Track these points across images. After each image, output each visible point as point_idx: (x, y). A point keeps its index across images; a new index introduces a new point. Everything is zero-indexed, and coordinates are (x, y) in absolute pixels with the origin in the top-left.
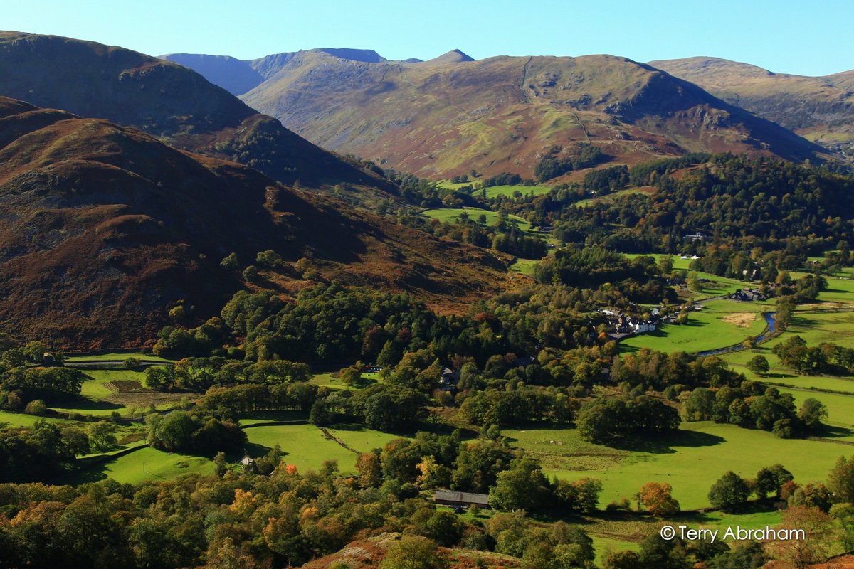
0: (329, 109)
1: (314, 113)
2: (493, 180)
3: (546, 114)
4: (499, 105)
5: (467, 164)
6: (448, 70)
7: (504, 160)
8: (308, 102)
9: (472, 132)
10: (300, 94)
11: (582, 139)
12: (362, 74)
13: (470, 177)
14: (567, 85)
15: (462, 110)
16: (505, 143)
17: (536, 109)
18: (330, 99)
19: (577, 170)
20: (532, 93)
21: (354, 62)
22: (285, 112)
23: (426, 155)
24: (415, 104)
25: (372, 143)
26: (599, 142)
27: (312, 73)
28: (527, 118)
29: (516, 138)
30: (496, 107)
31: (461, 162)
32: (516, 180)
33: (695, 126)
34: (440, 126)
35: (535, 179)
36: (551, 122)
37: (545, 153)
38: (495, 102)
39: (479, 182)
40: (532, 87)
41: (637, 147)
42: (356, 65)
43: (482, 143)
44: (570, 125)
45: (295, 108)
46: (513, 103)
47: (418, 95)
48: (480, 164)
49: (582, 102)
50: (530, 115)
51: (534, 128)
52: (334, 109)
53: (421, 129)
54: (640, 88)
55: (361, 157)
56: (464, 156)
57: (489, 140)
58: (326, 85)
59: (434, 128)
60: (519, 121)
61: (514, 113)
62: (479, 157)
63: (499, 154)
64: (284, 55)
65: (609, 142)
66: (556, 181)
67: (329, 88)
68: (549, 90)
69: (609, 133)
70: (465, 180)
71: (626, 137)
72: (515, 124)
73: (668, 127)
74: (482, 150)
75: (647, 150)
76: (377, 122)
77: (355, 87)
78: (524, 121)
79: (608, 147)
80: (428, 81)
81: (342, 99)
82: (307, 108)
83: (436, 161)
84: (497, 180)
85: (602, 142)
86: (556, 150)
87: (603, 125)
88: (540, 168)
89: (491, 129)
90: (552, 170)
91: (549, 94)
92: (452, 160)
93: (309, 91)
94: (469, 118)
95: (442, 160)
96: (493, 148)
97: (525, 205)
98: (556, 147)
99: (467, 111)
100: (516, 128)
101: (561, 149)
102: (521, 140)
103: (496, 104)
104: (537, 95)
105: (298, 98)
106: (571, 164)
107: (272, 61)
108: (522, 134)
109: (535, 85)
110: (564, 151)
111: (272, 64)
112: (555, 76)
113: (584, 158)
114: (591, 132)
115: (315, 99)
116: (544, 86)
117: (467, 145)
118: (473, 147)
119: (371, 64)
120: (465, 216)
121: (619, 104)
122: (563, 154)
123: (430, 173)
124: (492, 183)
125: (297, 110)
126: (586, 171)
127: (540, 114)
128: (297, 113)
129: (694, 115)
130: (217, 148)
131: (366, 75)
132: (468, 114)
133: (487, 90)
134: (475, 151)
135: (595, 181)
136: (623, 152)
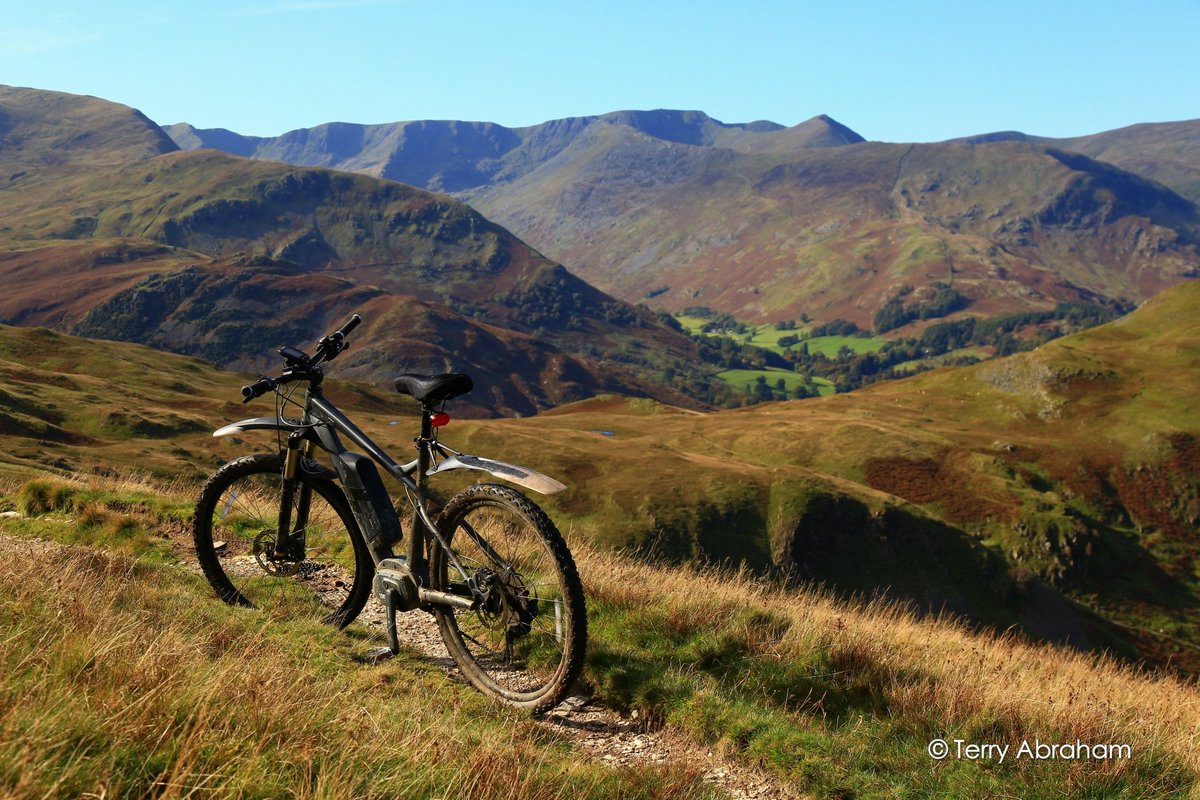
0: (631, 211)
1: (610, 218)
2: (824, 328)
3: (908, 239)
4: (855, 220)
5: (797, 305)
6: (797, 161)
7: (843, 302)
8: (603, 201)
9: (811, 260)
10: (591, 189)
11: (943, 277)
12: (679, 161)
13: (799, 323)
14: (954, 189)
15: (806, 225)
16: (850, 278)
17: (899, 229)
18: (633, 198)
19: (924, 320)
20: (902, 205)
21: (669, 144)
22: (569, 214)
23: (751, 289)
24: (746, 211)
25: (686, 265)
26: (963, 281)
27: (609, 158)
28: (885, 243)
29: (863, 272)
30: (851, 223)
31: (791, 301)
32: (851, 330)
33: (1125, 251)
34: (774, 247)
35: (873, 329)
36: (910, 253)
37: (893, 295)
38: (850, 216)
39: (807, 330)
40: (904, 192)
41: (1009, 290)
42: (672, 147)
43: (821, 278)
44: (934, 256)
45: (584, 209)
46: (874, 217)
47: (752, 197)
48: (814, 306)
49: (969, 216)
50: (890, 238)
51: (888, 258)
52: (637, 212)
53: (750, 249)
54: (1054, 196)
55: (669, 285)
56: (796, 293)
57: (831, 273)
58: (626, 176)
59: (767, 249)
60: (872, 247)
61: (870, 235)
62: (815, 296)
63: (840, 293)
64: (571, 121)
65: (975, 283)
66: (896, 333)
67: (632, 181)
68: (928, 196)
69: (981, 269)
70: (792, 326)
71: (1002, 273)
72: (867, 251)
73: (1086, 253)
74: (820, 286)
75: (1021, 294)
76: (694, 237)
77: (669, 181)
78: (879, 247)
79: (972, 289)
80: (768, 177)
81: (649, 198)
82: (600, 209)
83: (763, 298)
84: (828, 329)
85: (967, 282)
86: (907, 291)
87: (977, 257)
88: (881, 315)
89: (835, 256)
90: (893, 320)
91: (927, 203)
92: (781, 297)
93: (604, 185)
94: (812, 237)
95: (770, 296)
96: (833, 284)
97: (839, 366)
98: (907, 288)
99: (812, 227)
100: (866, 257)
101: (912, 290)
102: (870, 274)
103: (851, 219)
104: (908, 206)
105: (589, 194)
106: (918, 314)
107: (553, 130)
108: (874, 264)
109: (910, 190)
110: (916, 293)
111: (553, 134)
112: (940, 175)
113: (935, 305)
114: (958, 267)
115: (611, 197)
116: (922, 191)
117: (803, 278)
118: (809, 282)
119: (691, 147)
120: (762, 380)
121: (1020, 220)
122: (914, 298)
123: (753, 313)
124: (821, 332)
125: (587, 212)
126: (934, 321)
127: (901, 237)
128: (586, 217)
129: (1125, 235)
130: (496, 299)
131: (684, 163)
132: (813, 231)
133: (843, 196)
134: (810, 287)
135: (933, 337)
136: (990, 296)
